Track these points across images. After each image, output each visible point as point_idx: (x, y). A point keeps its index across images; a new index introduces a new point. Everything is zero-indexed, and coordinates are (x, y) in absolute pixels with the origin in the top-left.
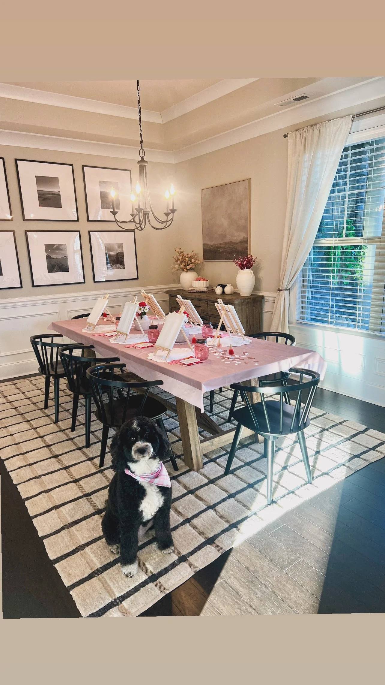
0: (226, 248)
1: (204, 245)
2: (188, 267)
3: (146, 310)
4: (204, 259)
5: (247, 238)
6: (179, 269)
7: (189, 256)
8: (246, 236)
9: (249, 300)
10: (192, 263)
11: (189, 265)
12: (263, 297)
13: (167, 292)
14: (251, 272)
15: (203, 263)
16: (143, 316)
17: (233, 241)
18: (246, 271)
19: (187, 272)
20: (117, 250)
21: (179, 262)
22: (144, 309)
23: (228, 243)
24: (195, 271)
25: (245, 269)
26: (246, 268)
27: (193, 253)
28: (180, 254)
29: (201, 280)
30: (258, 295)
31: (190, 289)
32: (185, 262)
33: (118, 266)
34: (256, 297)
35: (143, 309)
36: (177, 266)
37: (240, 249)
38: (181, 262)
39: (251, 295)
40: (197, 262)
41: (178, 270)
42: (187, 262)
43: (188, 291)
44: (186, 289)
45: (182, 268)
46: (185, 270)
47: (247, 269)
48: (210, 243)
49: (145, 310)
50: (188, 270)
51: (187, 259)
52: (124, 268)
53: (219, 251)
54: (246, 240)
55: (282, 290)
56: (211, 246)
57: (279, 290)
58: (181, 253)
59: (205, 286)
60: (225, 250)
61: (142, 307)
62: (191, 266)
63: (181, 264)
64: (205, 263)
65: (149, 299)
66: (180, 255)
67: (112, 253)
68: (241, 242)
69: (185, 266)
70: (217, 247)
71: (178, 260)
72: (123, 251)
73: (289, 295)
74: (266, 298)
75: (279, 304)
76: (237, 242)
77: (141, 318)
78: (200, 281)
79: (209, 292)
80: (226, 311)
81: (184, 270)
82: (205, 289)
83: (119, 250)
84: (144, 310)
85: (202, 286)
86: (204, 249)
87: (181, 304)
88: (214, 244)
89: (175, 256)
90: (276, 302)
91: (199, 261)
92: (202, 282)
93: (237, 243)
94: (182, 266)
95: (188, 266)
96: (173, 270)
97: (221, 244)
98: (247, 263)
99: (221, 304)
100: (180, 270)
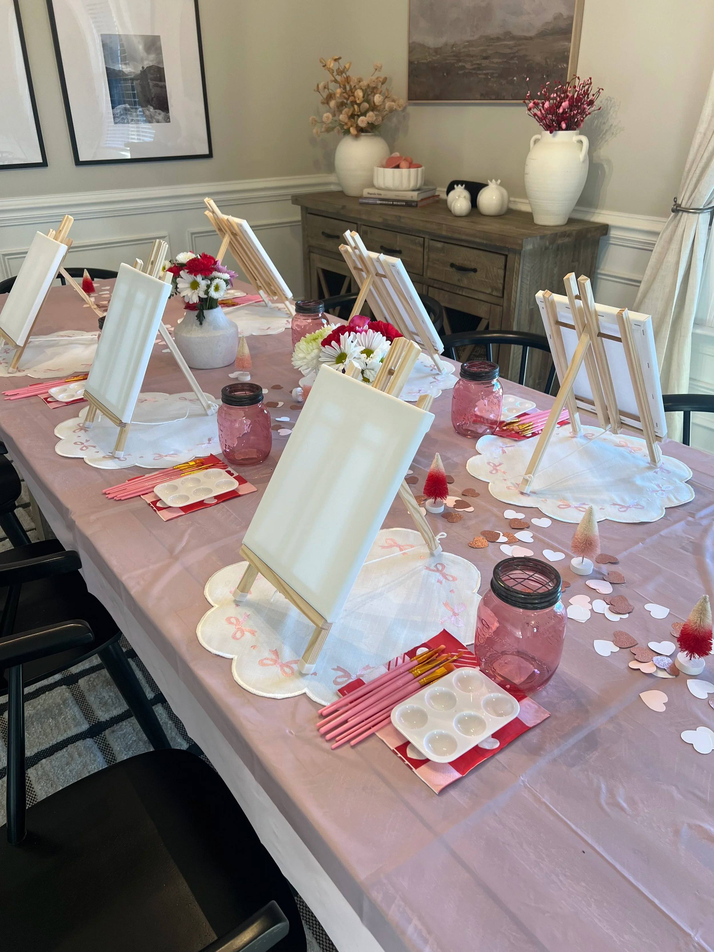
0: (486, 58)
1: (412, 48)
2: (362, 121)
3: (217, 289)
4: (410, 98)
5: (571, 18)
6: (333, 129)
7: (364, 83)
8: (565, 13)
9: (566, 240)
10: (373, 108)
11: (364, 114)
12: (605, 229)
13: (296, 199)
14: (581, 142)
15: (404, 109)
16: (206, 312)
17: (517, 32)
18: (563, 136)
19: (357, 137)
20: (142, 60)
21: (332, 103)
22: (208, 287)
23: (498, 39)
24: (380, 135)
25: (561, 129)
26: (564, 125)
27: (377, 74)
28: (338, 78)
29: (403, 164)
30: (589, 222)
31: (366, 192)
32: (354, 103)
33: (147, 113)
34: (588, 230)
35: (203, 283)
36: (327, 116)
37: (538, 58)
38: (341, 106)
39: (571, 221)
40: (388, 104)
41: (329, 130)
42: (359, 105)
43: (361, 197)
44: (352, 191)
45: (342, 126)
46: (353, 131)
47: (566, 129)
48: (431, 42)
49: (212, 288)
50: (361, 130)
51: (359, 93)
52: (167, 120)
53: (463, 68)
54: (562, 24)
55: (686, 210)
56: (437, 51)
57: (677, 209)
58: (341, 72)
59: (412, 184)
60: (485, 63)
61: (199, 278)
62: (371, 116)
63: (341, 112)
64: (411, 109)
65: (234, 234)
66: (336, 81)
67: (127, 69)
68: (543, 34)
69: (353, 116)
70: (458, 56)
71: (330, 97)
72: (162, 62)
73: (710, 229)
74: (613, 233)
75: (671, 258)
76: (532, 34)
77: (201, 318)
78: (398, 167)
79: (424, 203)
80: (601, 335)
81: (347, 132)
82: (414, 196)
83: (149, 61)
84: (207, 292)
85: (405, 185)
86: (411, 63)
87: (356, 268)
88: (446, 44)
89: (321, 86)
90: (657, 249)
91: (394, 101)
92: (404, 171)
93: (531, 38)
94: (343, 117)
95: (362, 118)
96: (314, 131)
97: (471, 43)
98: (571, 107)
99: (579, 303)
100: (336, 131)
